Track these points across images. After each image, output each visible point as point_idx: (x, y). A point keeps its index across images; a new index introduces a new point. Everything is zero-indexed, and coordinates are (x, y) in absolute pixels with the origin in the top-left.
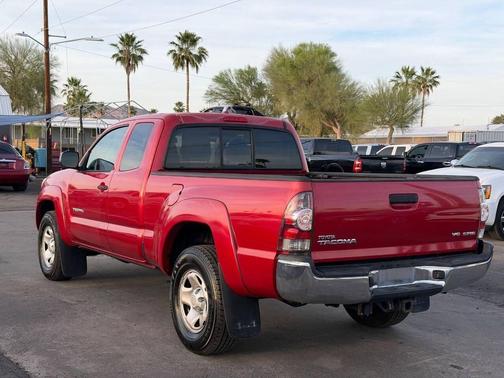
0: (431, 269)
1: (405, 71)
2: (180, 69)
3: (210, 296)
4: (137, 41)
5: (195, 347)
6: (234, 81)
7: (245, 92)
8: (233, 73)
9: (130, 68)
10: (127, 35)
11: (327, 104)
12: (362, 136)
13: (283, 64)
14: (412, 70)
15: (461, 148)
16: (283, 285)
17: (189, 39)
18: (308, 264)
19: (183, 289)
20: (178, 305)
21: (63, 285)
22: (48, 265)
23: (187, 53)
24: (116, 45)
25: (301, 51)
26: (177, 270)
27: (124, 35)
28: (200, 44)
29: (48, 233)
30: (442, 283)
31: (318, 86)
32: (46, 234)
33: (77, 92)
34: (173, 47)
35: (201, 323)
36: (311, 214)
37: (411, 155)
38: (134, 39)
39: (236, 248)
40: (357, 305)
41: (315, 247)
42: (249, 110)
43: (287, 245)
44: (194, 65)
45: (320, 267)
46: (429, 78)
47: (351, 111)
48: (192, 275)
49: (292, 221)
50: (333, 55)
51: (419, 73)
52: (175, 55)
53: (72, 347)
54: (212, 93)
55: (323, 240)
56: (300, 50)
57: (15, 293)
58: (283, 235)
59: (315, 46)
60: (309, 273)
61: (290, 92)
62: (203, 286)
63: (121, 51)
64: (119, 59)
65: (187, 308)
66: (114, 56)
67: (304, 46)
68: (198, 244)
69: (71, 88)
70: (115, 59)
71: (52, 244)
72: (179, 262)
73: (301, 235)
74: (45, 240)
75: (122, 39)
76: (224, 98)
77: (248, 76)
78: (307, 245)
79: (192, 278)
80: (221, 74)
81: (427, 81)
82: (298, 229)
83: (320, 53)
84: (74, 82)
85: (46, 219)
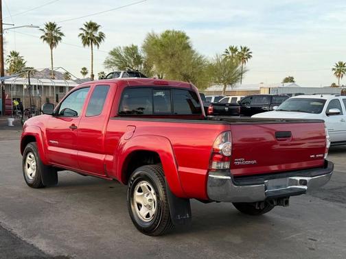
0: (298, 179)
1: (231, 48)
2: (87, 46)
3: (158, 198)
4: (57, 27)
5: (147, 231)
6: (123, 55)
7: (130, 62)
8: (122, 49)
9: (52, 45)
10: (50, 23)
11: (184, 69)
12: (206, 90)
13: (155, 44)
14: (236, 48)
15: (274, 98)
16: (212, 191)
17: (92, 26)
18: (229, 178)
19: (137, 193)
20: (133, 204)
21: (43, 191)
22: (31, 178)
23: (92, 35)
24: (43, 30)
25: (167, 35)
26: (133, 181)
27: (48, 23)
28: (100, 30)
29: (30, 157)
30: (305, 187)
31: (178, 58)
32: (28, 158)
33: (16, 61)
34: (82, 32)
35: (151, 215)
36: (230, 145)
37: (242, 103)
38: (55, 26)
39: (178, 168)
40: (255, 203)
41: (233, 166)
42: (137, 74)
43: (215, 165)
44: (96, 43)
45: (236, 179)
46: (245, 53)
47: (200, 74)
48: (144, 184)
49: (219, 150)
50: (187, 38)
51: (240, 50)
52: (83, 36)
53: (64, 233)
54: (108, 62)
55: (238, 162)
56: (165, 35)
57: (12, 197)
58: (212, 159)
59: (176, 33)
60: (230, 183)
61: (160, 62)
62: (153, 191)
63: (47, 34)
64: (45, 39)
65: (139, 205)
66: (41, 37)
67: (168, 32)
68: (147, 164)
69: (13, 58)
70: (43, 39)
71: (33, 164)
72: (134, 176)
73: (224, 159)
74: (27, 162)
75: (47, 26)
76: (117, 65)
77: (132, 51)
78: (227, 165)
79: (143, 186)
80: (115, 49)
81: (244, 55)
82: (223, 155)
83: (179, 37)
84: (15, 54)
85: (29, 148)
